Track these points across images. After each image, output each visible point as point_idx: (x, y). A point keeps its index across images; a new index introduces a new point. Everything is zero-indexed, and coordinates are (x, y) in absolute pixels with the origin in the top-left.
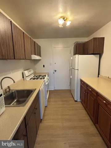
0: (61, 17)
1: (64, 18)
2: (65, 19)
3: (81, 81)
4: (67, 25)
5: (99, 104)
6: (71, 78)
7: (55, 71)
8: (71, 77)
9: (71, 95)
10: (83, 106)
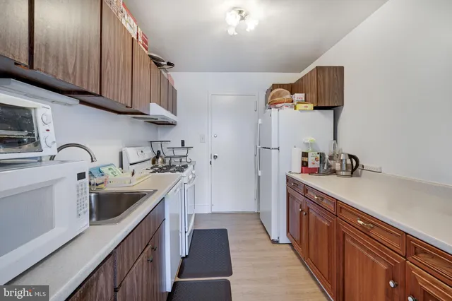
0: (234, 8)
1: (240, 12)
2: (243, 14)
3: (287, 180)
4: (248, 30)
5: (344, 234)
6: (259, 177)
7: (215, 157)
8: (260, 175)
9: (261, 226)
10: (295, 256)
